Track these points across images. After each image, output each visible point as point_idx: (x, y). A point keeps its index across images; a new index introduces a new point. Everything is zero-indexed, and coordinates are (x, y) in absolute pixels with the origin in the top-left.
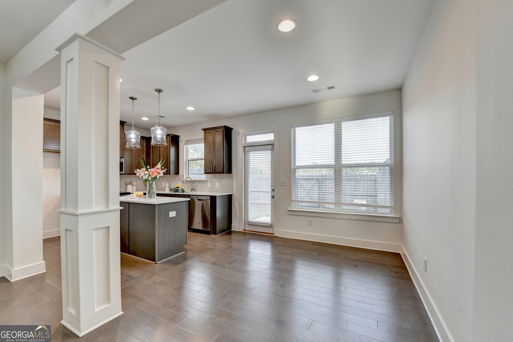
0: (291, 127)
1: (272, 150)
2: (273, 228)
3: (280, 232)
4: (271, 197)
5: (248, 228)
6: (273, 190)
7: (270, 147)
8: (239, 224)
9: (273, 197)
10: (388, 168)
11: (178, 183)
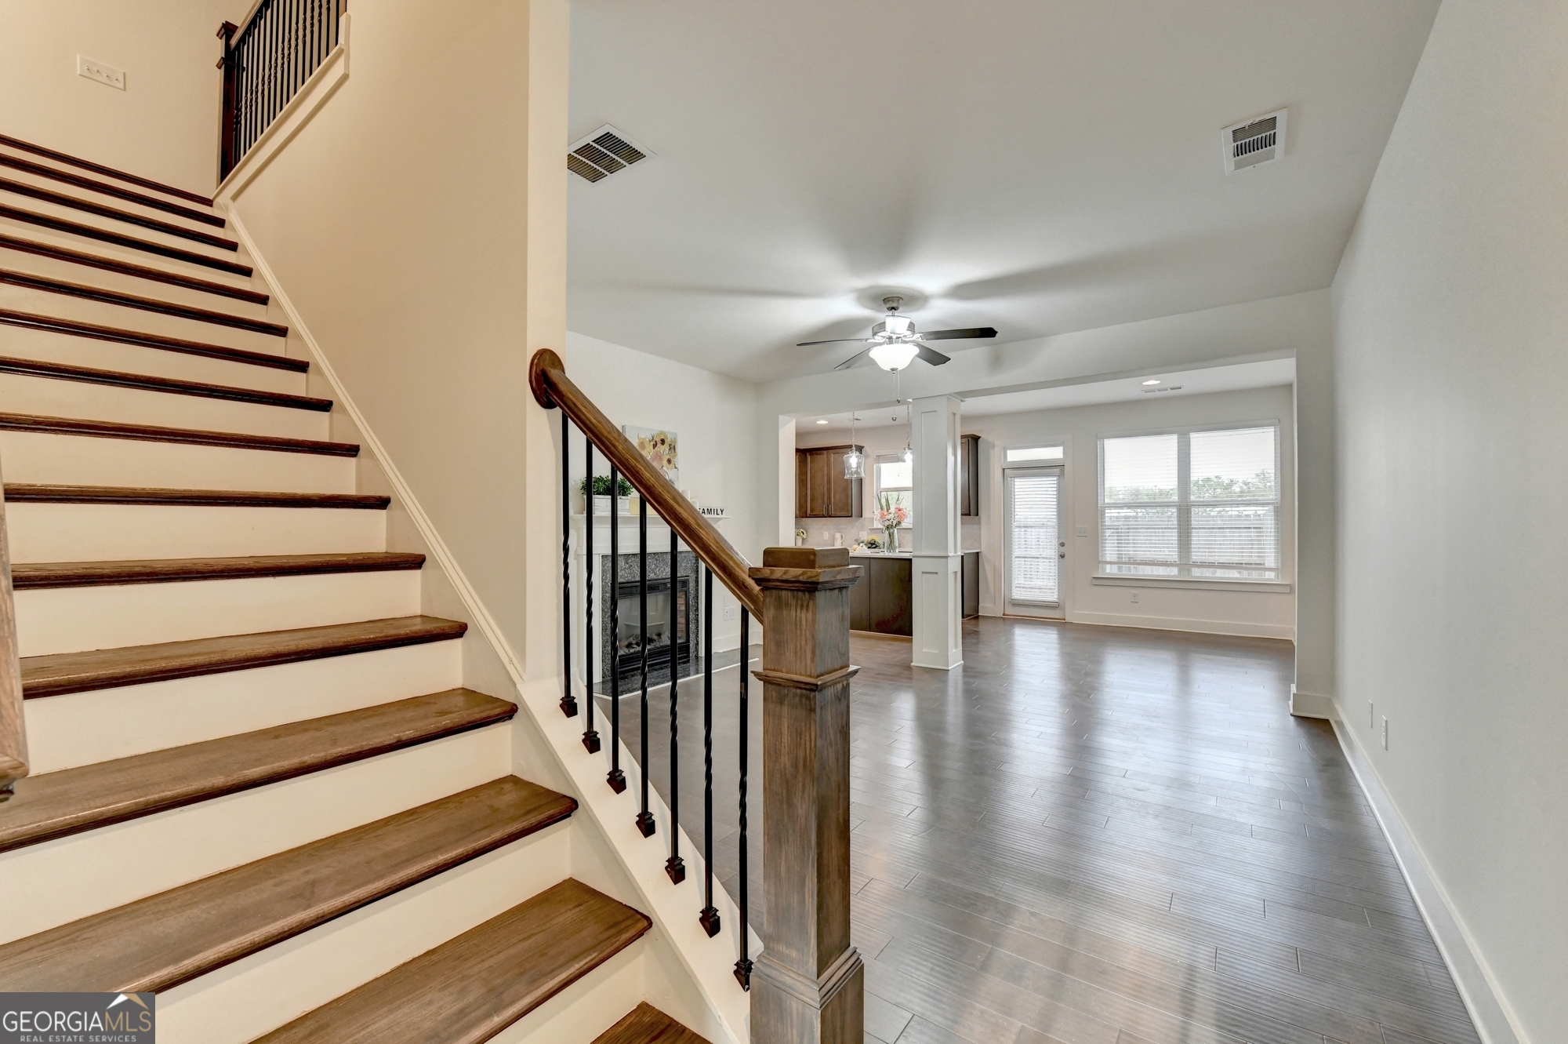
0: (1097, 437)
1: (1061, 475)
2: (1063, 609)
3: (1075, 615)
4: (1057, 557)
5: (1010, 611)
6: (1062, 545)
7: (1057, 470)
8: (995, 604)
9: (1062, 556)
10: (1271, 507)
11: (861, 533)
